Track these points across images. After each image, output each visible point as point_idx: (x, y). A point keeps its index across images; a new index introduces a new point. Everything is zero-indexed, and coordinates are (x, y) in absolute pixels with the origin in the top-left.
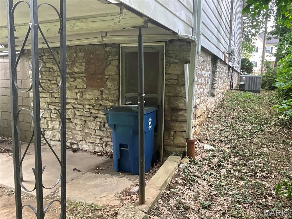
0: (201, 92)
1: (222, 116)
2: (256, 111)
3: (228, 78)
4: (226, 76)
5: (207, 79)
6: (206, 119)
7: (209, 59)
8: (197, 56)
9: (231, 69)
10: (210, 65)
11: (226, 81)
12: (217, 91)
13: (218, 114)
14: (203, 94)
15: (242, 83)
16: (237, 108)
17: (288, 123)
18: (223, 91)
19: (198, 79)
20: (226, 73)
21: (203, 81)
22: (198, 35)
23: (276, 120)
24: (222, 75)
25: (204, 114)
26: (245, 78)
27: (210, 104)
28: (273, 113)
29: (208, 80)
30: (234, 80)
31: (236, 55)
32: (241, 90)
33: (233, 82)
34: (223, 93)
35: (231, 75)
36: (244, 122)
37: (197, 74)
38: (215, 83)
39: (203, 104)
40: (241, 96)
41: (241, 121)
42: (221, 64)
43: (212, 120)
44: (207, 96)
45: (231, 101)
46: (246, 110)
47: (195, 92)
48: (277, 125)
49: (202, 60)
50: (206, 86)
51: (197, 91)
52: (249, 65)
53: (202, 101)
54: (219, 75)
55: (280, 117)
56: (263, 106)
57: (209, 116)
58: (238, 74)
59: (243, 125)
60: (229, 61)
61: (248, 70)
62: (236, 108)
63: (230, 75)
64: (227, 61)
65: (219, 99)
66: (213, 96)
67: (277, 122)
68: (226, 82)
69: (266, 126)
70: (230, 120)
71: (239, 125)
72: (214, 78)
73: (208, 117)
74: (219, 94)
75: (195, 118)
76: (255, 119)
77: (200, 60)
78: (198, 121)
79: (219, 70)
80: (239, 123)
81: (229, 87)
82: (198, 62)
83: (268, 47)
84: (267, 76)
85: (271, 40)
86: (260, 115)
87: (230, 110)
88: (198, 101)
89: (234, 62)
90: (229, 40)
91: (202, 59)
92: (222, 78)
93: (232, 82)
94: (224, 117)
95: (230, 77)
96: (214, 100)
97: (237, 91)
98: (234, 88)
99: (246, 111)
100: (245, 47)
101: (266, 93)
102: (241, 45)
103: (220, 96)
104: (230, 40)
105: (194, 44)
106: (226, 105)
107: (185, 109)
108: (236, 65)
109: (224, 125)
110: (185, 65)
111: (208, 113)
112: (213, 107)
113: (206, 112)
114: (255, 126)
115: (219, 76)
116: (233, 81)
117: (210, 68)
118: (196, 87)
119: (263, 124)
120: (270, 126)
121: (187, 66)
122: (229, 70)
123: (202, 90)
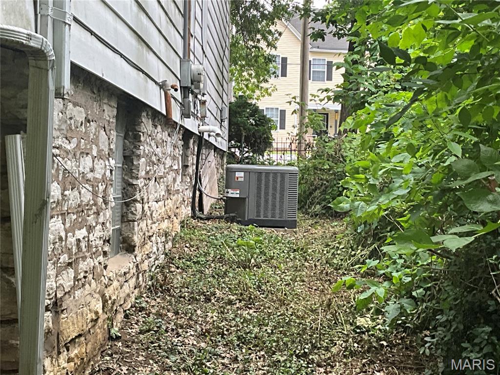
0: (79, 241)
1: (164, 327)
2: (282, 303)
3: (184, 175)
4: (176, 167)
5: (101, 188)
6: (102, 346)
7: (109, 112)
8: (56, 104)
9: (194, 142)
10: (114, 133)
11: (178, 186)
12: (144, 228)
13: (151, 319)
14: (89, 246)
15: (234, 194)
16: (217, 292)
17: (385, 343)
18: (168, 228)
19: (66, 193)
20: (174, 158)
21: (87, 197)
22: (59, 24)
23: (347, 335)
24: (162, 166)
25: (93, 326)
26: (242, 174)
27: (116, 284)
28: (339, 306)
29: (105, 191)
30: (207, 179)
31: (210, 89)
32: (232, 220)
33: (203, 189)
34: (166, 234)
35: (195, 162)
36: (241, 348)
37: (61, 172)
38: (136, 201)
39: (87, 286)
40: (234, 244)
41: (231, 342)
42: (156, 127)
43: (128, 347)
44: (105, 253)
45: (198, 262)
46: (250, 298)
47: (54, 244)
48: (353, 354)
49: (81, 118)
50: (97, 214)
51: (61, 239)
52: (256, 125)
53: (85, 277)
54: (148, 168)
55: (361, 321)
56: (306, 280)
57: (115, 331)
58: (222, 158)
59: (240, 358)
60: (186, 115)
61: (255, 141)
62: (214, 294)
63: (193, 164)
64: (176, 116)
65: (152, 260)
66: (129, 248)
67: (351, 340)
68: (177, 191)
69: (315, 358)
70: (192, 341)
71: (226, 361)
72: (131, 180)
73: (111, 338)
74: (153, 239)
75: (56, 351)
76: (281, 332)
77: (71, 118)
78: (69, 360)
79: (147, 148)
80: (225, 352)
81: (190, 208)
82: (64, 127)
83: (318, 59)
84: (315, 168)
85: (323, 40)
86: (298, 317)
87: (193, 300)
88: (67, 279)
89: (203, 117)
90: (183, 38)
91: (79, 114)
92: (161, 177)
93: (200, 191)
94: (173, 330)
95: (191, 170)
96: (131, 265)
97: (217, 224)
98: (207, 209)
99: (250, 302)
100: (242, 58)
101: (314, 231)
102: (227, 53)
103: (155, 245)
104: (186, 36)
105: (41, 63)
106: (178, 280)
107: (13, 316)
108: (211, 128)
109: (171, 364)
110: (9, 138)
111: (111, 319)
112: (128, 295)
113: (103, 317)
114: (282, 359)
115: (147, 173)
116: (204, 184)
117: (113, 146)
118: (55, 226)
119: (306, 350)
120: (329, 358)
121: (17, 144)
122: (186, 146)
123: (81, 233)
